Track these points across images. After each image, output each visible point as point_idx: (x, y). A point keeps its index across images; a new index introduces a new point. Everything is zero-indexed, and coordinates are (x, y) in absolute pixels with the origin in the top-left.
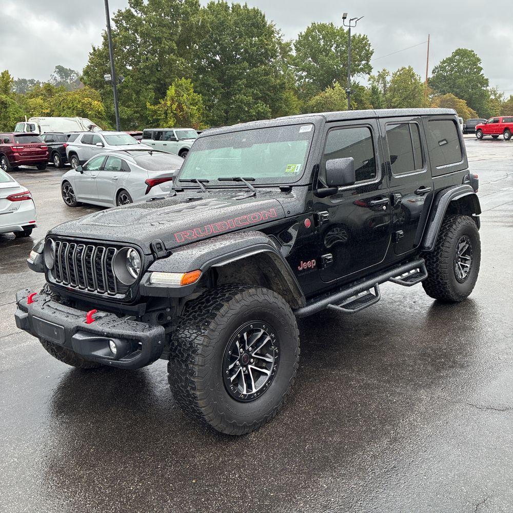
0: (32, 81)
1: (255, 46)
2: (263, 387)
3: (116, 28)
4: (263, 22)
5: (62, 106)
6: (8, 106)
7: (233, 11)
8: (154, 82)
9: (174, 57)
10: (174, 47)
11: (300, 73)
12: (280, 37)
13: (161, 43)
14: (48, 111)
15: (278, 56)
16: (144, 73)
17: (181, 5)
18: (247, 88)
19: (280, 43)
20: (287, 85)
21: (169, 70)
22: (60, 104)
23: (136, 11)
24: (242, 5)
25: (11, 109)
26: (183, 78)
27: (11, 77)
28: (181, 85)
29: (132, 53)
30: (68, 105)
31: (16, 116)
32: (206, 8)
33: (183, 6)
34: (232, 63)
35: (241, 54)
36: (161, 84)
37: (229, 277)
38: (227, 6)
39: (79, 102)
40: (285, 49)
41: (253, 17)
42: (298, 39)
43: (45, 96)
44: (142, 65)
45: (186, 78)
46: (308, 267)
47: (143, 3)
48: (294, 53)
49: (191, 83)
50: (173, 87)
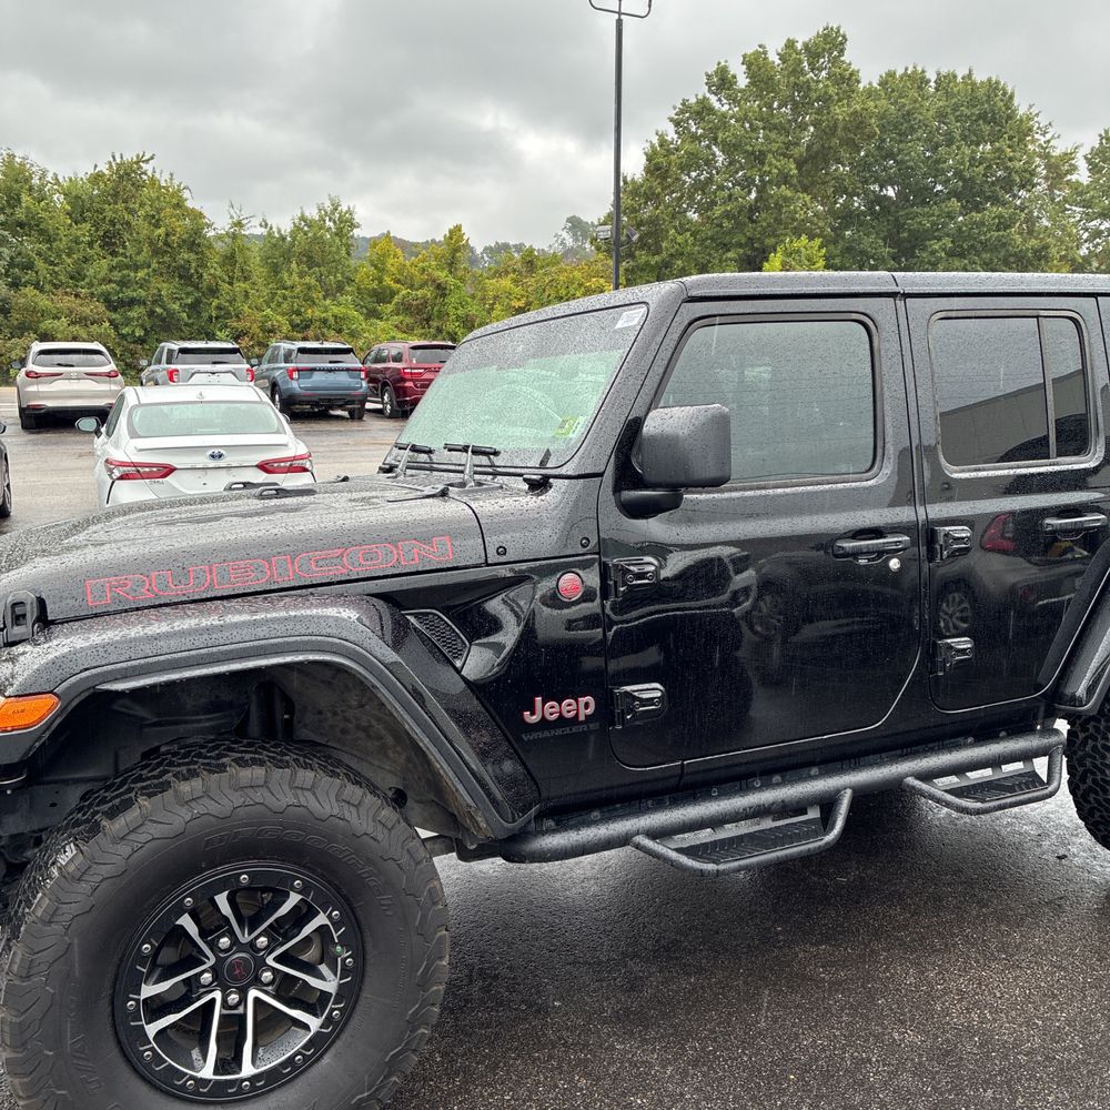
0: (519, 248)
1: (981, 163)
2: (283, 1065)
3: (676, 136)
4: (1008, 108)
5: (547, 293)
6: (447, 292)
7: (937, 89)
8: (740, 245)
9: (789, 193)
10: (791, 170)
11: (1094, 223)
12: (1049, 141)
13: (763, 164)
14: (521, 304)
15: (1039, 184)
16: (720, 226)
17: (818, 82)
18: (950, 259)
19: (1047, 156)
20: (1053, 251)
21: (776, 220)
22: (544, 290)
23: (720, 100)
24: (961, 73)
25: (452, 299)
26: (804, 237)
27: (465, 237)
28: (798, 252)
29: (701, 186)
30: (557, 292)
31: (459, 312)
32: (875, 85)
33: (821, 85)
34: (924, 203)
35: (946, 183)
36: (754, 249)
37: (329, 715)
38: (924, 77)
39: (581, 285)
40: (1058, 169)
41: (984, 99)
42: (1097, 146)
43: (520, 273)
44: (718, 211)
45: (811, 238)
46: (561, 716)
47: (736, 82)
48: (1083, 176)
49: (820, 247)
50: (778, 255)
